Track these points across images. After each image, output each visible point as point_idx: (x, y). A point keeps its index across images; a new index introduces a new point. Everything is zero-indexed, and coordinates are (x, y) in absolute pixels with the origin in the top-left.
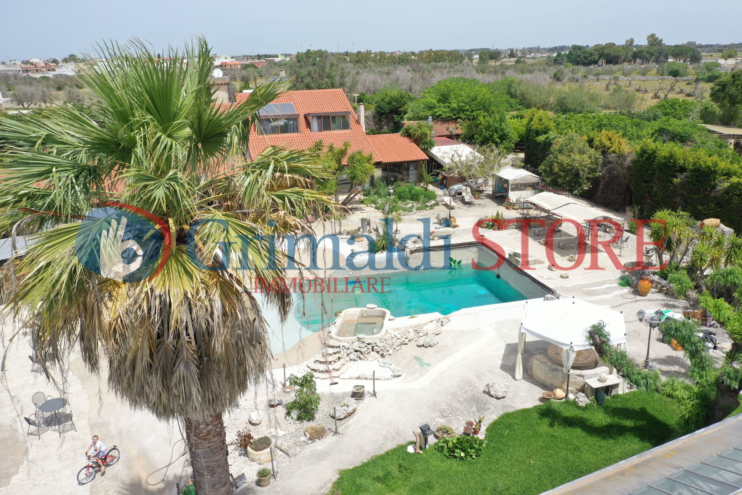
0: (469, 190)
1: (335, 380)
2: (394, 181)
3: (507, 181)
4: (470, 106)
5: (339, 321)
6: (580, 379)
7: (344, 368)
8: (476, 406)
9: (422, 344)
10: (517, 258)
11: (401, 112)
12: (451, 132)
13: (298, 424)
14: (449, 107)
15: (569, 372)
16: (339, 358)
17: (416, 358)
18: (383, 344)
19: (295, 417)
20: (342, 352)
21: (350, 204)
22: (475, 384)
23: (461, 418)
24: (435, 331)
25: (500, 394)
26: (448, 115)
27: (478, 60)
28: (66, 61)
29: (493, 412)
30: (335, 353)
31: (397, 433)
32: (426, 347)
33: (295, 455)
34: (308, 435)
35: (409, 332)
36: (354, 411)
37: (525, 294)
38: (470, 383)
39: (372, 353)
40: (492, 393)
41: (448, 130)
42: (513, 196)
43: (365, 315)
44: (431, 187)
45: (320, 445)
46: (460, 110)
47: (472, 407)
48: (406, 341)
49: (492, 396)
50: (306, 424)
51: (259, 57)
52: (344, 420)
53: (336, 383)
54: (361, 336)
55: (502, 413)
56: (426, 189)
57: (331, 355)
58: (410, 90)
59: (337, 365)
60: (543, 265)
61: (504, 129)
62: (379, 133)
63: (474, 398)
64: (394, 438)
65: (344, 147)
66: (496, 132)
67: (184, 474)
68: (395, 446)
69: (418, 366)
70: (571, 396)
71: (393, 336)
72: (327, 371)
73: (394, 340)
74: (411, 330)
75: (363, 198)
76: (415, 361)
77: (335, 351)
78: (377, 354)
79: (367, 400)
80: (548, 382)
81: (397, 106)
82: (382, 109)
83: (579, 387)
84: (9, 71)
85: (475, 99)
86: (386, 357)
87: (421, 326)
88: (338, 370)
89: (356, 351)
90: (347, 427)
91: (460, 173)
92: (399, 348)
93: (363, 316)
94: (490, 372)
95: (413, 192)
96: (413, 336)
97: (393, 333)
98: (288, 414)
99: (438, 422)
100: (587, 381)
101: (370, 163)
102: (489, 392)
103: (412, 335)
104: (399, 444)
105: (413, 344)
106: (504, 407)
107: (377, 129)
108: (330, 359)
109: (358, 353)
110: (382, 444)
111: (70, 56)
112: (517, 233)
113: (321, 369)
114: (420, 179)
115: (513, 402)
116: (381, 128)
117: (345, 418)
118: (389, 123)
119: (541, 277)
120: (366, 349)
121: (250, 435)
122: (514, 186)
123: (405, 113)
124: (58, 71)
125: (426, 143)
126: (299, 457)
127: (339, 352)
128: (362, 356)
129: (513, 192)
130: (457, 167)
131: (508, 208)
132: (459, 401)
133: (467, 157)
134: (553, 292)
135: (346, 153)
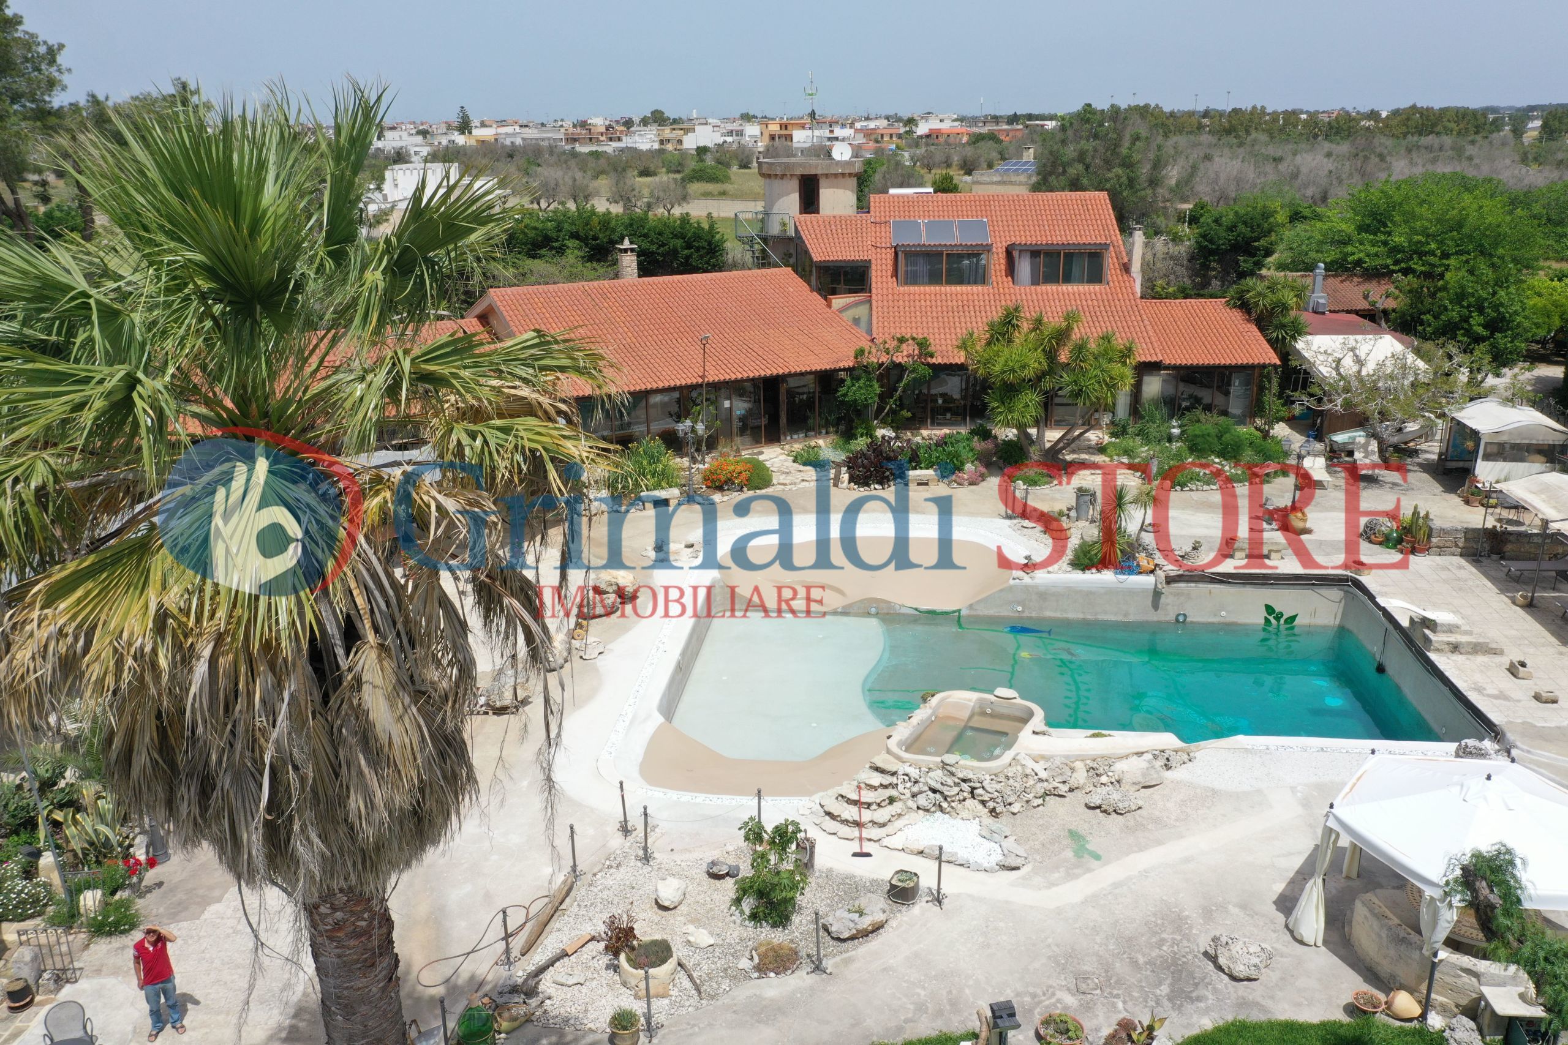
0: (1374, 446)
1: (867, 847)
2: (1187, 409)
3: (1475, 435)
4: (1442, 243)
5: (921, 714)
6: (1466, 979)
7: (899, 824)
8: (1172, 985)
9: (1098, 802)
10: (1427, 632)
11: (1257, 249)
12: (1374, 304)
13: (749, 930)
14: (1385, 243)
15: (1435, 955)
16: (892, 800)
17: (1074, 835)
18: (998, 787)
19: (747, 912)
20: (900, 787)
21: (1073, 452)
22: (1191, 928)
23: (1120, 1005)
24: (1140, 779)
25: (1240, 970)
26: (1378, 262)
27: (1536, 133)
28: (645, 122)
29: (1207, 1011)
30: (885, 787)
31: (953, 1003)
32: (1105, 811)
33: (712, 997)
34: (756, 960)
35: (1073, 770)
36: (877, 928)
37: (1434, 725)
38: (1179, 922)
39: (970, 802)
40: (1222, 961)
41: (1366, 297)
42: (1486, 472)
43: (989, 711)
44: (1281, 430)
45: (775, 987)
46: (1415, 252)
47: (1160, 984)
48: (1063, 789)
49: (1220, 968)
50: (769, 935)
51: (1014, 119)
52: (850, 943)
53: (868, 855)
54: (950, 758)
55: (1230, 1018)
56: (1266, 435)
57: (875, 788)
58: (1324, 199)
59: (881, 815)
60: (1498, 659)
61: (1501, 304)
62: (1199, 296)
63: (1175, 962)
64: (940, 1013)
65: (1064, 324)
66: (1481, 310)
67: (490, 978)
68: (934, 1034)
69: (1069, 854)
70: (1435, 1021)
71: (1028, 771)
72: (858, 824)
73: (1031, 782)
74: (1079, 765)
75: (1107, 439)
76: (1066, 842)
77: (885, 782)
78: (980, 807)
79: (920, 908)
80: (1385, 967)
81: (1249, 235)
82: (1211, 241)
83: (1464, 1002)
84: (543, 139)
85: (1459, 225)
86: (1003, 819)
87: (1109, 760)
88: (883, 825)
89: (934, 791)
90: (847, 962)
91: (1347, 404)
92: (1040, 801)
93: (983, 714)
94: (1243, 907)
95: (1227, 437)
96: (1082, 782)
97: (1030, 764)
98: (738, 902)
99: (1059, 1001)
100: (1486, 991)
101: (1124, 364)
102: (1216, 956)
103: (1080, 777)
104: (944, 1030)
105: (1079, 797)
106: (1243, 1004)
107: (1195, 286)
108: (867, 796)
109: (938, 796)
110: (906, 1021)
111: (653, 113)
112: (1460, 567)
113: (846, 815)
114: (1256, 408)
115: (1272, 998)
116: (1205, 284)
117: (852, 938)
118: (1228, 274)
119: (1480, 690)
120: (956, 790)
121: (632, 929)
122: (1495, 449)
123: (1269, 253)
124: (627, 142)
125: (1283, 326)
126: (719, 1003)
127: (894, 786)
128: (945, 805)
129: (1490, 464)
130: (1347, 390)
131: (1467, 502)
132: (1134, 963)
133: (1381, 365)
134: (1497, 734)
135: (1068, 337)
